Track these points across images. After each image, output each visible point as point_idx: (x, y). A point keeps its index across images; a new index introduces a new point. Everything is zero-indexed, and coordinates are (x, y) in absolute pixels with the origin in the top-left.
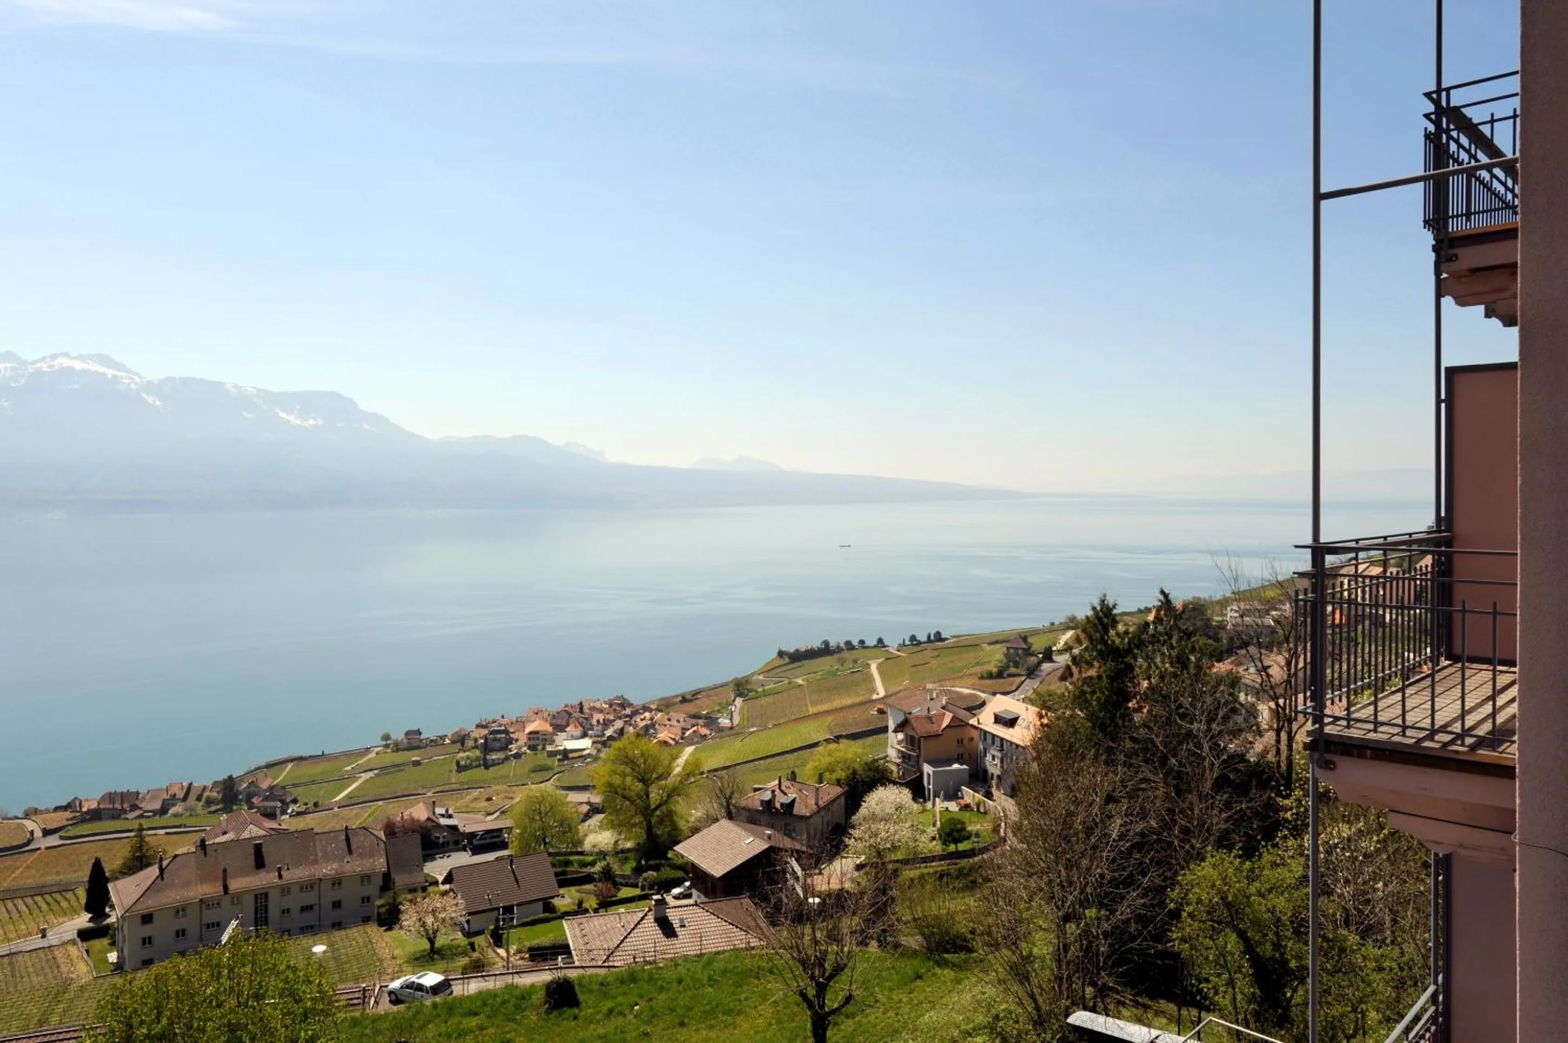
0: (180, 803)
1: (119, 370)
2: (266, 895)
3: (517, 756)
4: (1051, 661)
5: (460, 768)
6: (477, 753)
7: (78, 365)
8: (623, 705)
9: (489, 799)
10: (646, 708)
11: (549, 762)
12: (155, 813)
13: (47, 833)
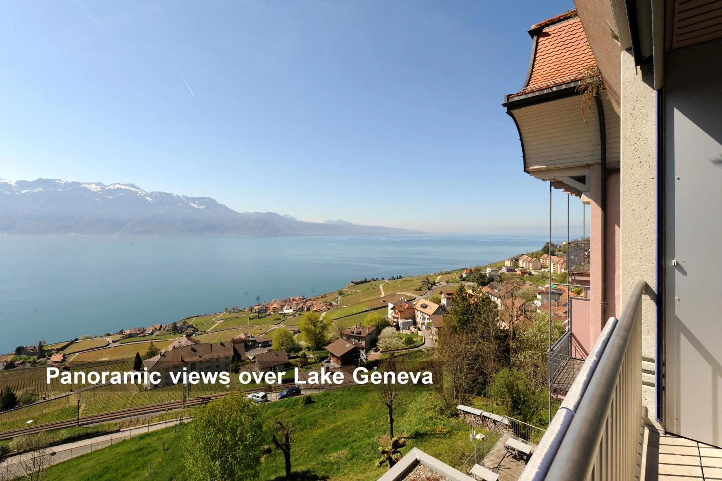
0: (158, 331)
1: (137, 189)
2: (195, 364)
3: (270, 315)
4: (435, 285)
5: (250, 319)
6: (256, 314)
7: (123, 187)
8: (303, 298)
9: (261, 329)
10: (310, 300)
11: (279, 317)
12: (149, 334)
13: (114, 342)
